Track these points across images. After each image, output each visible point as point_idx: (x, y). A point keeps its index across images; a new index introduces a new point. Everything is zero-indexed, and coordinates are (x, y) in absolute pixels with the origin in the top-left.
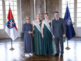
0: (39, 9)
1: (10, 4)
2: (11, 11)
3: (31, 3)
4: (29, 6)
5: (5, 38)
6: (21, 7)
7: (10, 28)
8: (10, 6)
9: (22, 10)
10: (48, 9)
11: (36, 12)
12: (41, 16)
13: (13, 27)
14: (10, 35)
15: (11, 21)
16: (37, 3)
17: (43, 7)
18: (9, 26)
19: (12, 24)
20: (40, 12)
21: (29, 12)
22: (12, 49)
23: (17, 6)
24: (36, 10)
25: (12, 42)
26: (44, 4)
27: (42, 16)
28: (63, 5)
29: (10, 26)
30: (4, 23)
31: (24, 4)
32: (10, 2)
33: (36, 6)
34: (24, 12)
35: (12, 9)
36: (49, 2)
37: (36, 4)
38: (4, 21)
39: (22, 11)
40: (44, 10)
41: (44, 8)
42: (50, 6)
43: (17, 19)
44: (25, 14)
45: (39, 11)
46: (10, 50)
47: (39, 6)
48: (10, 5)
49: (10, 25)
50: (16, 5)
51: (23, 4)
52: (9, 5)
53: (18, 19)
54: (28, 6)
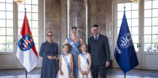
0: (76, 19)
1: (26, 9)
2: (27, 20)
3: (63, 9)
4: (60, 13)
5: (14, 68)
6: (46, 14)
7: (24, 50)
8: (26, 13)
9: (46, 20)
10: (91, 19)
11: (70, 23)
12: (79, 31)
13: (29, 49)
14: (23, 62)
15: (27, 38)
16: (72, 9)
17: (83, 15)
18: (22, 47)
19: (27, 44)
20: (78, 23)
21: (58, 23)
23: (39, 13)
24: (71, 20)
25: (28, 76)
26: (85, 12)
27: (81, 31)
28: (118, 13)
29: (24, 47)
30: (14, 41)
31: (51, 9)
32: (27, 7)
33: (70, 13)
34: (49, 23)
35: (29, 18)
36: (94, 8)
37: (71, 11)
38: (14, 37)
40: (85, 20)
41: (85, 17)
42: (96, 14)
43: (37, 35)
44: (52, 26)
45: (76, 23)
47: (76, 13)
48: (27, 11)
49: (24, 44)
50: (37, 11)
51: (49, 10)
52: (24, 11)
53: (39, 36)
54: (58, 12)
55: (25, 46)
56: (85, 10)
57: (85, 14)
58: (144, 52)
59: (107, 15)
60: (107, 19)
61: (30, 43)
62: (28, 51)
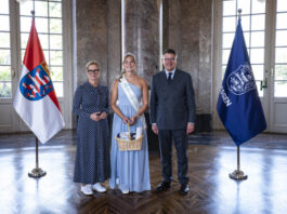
0: (139, 33)
6: (77, 22)
7: (32, 99)
8: (33, 20)
9: (78, 34)
10: (171, 32)
11: (127, 41)
12: (146, 59)
13: (43, 96)
15: (37, 74)
16: (131, 11)
17: (154, 24)
20: (143, 42)
22: (38, 174)
24: (129, 35)
26: (158, 17)
27: (149, 57)
28: (224, 19)
33: (127, 21)
34: (85, 40)
36: (175, 9)
37: (128, 15)
38: (12, 69)
39: (80, 36)
40: (158, 35)
41: (158, 29)
42: (179, 21)
44: (90, 46)
45: (139, 41)
46: (30, 175)
47: (140, 21)
48: (36, 14)
51: (84, 12)
52: (30, 14)
55: (35, 91)
56: (158, 13)
57: (158, 22)
58: (274, 98)
59: (201, 23)
60: (201, 32)
61: (45, 83)
62: (41, 101)
